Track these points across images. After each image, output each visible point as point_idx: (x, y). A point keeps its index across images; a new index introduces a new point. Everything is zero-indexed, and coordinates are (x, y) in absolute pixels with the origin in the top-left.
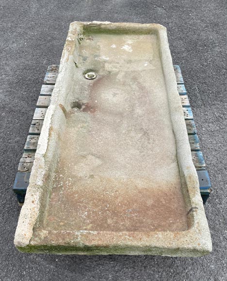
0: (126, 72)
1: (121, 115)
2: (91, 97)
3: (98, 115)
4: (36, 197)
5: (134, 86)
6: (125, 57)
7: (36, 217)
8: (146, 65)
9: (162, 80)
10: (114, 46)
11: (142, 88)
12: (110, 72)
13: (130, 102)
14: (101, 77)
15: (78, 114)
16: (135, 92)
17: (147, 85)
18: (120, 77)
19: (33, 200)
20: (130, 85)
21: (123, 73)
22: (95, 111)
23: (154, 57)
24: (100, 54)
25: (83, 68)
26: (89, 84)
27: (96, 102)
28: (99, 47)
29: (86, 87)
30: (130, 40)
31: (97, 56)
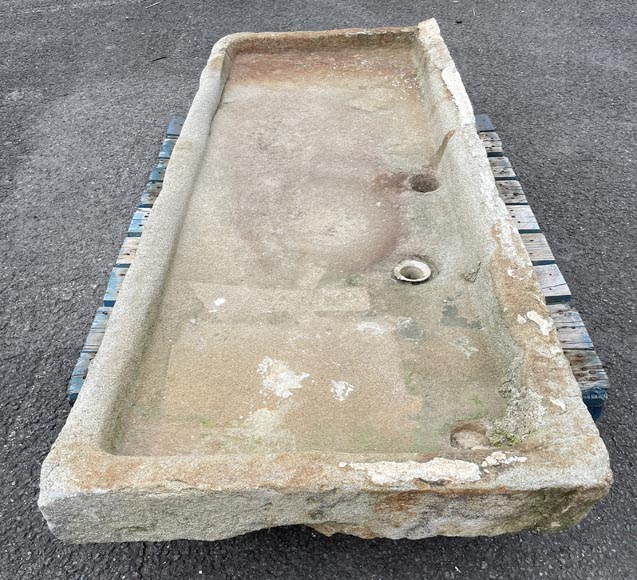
0: (293, 285)
1: (315, 178)
2: (393, 209)
3: (368, 175)
5: (273, 247)
6: (294, 335)
8: (220, 301)
9: (187, 239)
10: (341, 389)
11: (249, 236)
12: (350, 283)
13: (289, 209)
14: (377, 266)
15: (415, 166)
16: (271, 230)
17: (235, 239)
18: (316, 273)
20: (286, 250)
21: (303, 283)
24: (397, 344)
25: (444, 279)
26: (407, 239)
27: (379, 204)
28: (407, 383)
29: (416, 229)
30: (260, 433)
31: (408, 333)
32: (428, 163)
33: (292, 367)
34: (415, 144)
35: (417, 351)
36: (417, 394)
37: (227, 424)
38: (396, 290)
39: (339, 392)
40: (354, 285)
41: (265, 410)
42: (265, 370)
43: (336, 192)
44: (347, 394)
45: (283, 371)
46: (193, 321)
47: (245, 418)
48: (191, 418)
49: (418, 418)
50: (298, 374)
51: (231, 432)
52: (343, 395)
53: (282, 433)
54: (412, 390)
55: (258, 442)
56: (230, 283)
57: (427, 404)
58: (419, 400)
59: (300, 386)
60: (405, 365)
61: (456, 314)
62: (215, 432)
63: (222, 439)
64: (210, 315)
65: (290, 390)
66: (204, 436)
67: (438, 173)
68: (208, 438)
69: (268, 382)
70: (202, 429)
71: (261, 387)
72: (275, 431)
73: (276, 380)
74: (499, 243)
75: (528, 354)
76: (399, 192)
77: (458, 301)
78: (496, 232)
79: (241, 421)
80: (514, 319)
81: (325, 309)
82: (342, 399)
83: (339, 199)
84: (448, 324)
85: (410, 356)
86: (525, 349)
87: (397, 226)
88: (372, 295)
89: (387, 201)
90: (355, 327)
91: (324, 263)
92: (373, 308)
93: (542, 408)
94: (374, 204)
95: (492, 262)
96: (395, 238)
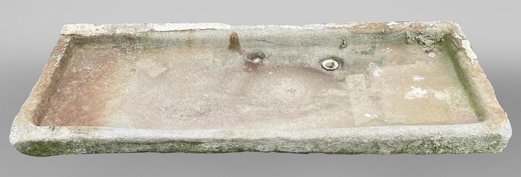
2: (277, 68)
3: (242, 75)
4: (102, 31)
5: (311, 106)
6: (387, 92)
7: (83, 34)
8: (368, 115)
11: (304, 114)
12: (343, 80)
13: (272, 104)
15: (239, 58)
18: (334, 92)
19: (99, 29)
20: (314, 103)
21: (342, 94)
22: (246, 70)
24: (387, 66)
25: (342, 54)
26: (306, 64)
27: (270, 73)
28: (410, 64)
29: (299, 61)
30: (448, 96)
31: (380, 63)
32: (237, 53)
33: (409, 91)
34: (215, 56)
35: (391, 62)
37: (446, 104)
39: (419, 79)
40: (345, 79)
41: (435, 96)
42: (412, 97)
43: (256, 87)
45: (412, 93)
46: (386, 121)
47: (441, 100)
48: (447, 114)
49: (427, 62)
50: (412, 89)
51: (449, 103)
52: (420, 78)
54: (413, 63)
55: (452, 96)
56: (351, 114)
57: (419, 60)
59: (420, 88)
60: (399, 63)
61: (367, 51)
62: (451, 107)
63: (454, 104)
64: (379, 117)
65: (422, 90)
66: (454, 109)
69: (419, 96)
70: (451, 110)
71: (423, 98)
72: (445, 92)
73: (418, 94)
74: (342, 28)
75: (408, 28)
76: (263, 65)
77: (358, 50)
78: (334, 28)
79: (443, 101)
80: (390, 29)
81: (365, 86)
82: (423, 78)
83: (263, 87)
84: (374, 54)
85: (394, 63)
86: (406, 29)
87: (294, 67)
88: (352, 74)
89: (270, 70)
90: (378, 77)
91: (324, 90)
92: (363, 73)
93: (434, 28)
94: (270, 75)
95: (352, 32)
96: (304, 68)
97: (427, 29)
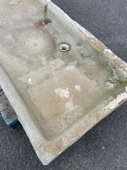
0: (42, 66)
2: (46, 32)
3: (32, 24)
5: (27, 56)
6: (56, 80)
8: (30, 80)
11: (18, 56)
12: (54, 58)
13: (20, 43)
15: (41, 17)
16: (22, 52)
18: (44, 59)
20: (31, 56)
21: (43, 63)
22: (35, 24)
23: (28, 94)
24: (79, 70)
25: (74, 47)
26: (56, 39)
27: (41, 32)
28: (89, 78)
29: (56, 36)
30: (71, 110)
31: (78, 65)
32: (44, 15)
33: (63, 88)
34: (36, 10)
35: (84, 69)
36: (93, 80)
37: (63, 112)
38: (66, 55)
39: (78, 88)
40: (56, 58)
41: (67, 103)
42: (58, 93)
43: (28, 32)
44: (80, 88)
45: (62, 91)
46: (29, 90)
47: (65, 108)
48: (53, 116)
49: (98, 85)
50: (66, 89)
51: (65, 113)
53: (76, 107)
54: (91, 79)
55: (73, 112)
56: (27, 73)
57: (96, 81)
58: (94, 81)
59: (69, 92)
60: (85, 74)
61: (84, 55)
62: (62, 115)
63: (65, 116)
64: (31, 85)
65: (68, 94)
66: (60, 118)
67: (49, 17)
68: (62, 118)
69: (61, 95)
70: (59, 117)
71: (61, 98)
72: (74, 107)
73: (63, 94)
74: (84, 34)
75: (112, 60)
76: (44, 26)
77: (82, 51)
78: (81, 31)
79: (65, 109)
80: (103, 53)
81: (55, 68)
82: (80, 90)
83: (30, 34)
84: (85, 59)
85: (84, 71)
86: (110, 59)
87: (51, 37)
88: (62, 59)
89: (43, 30)
90: (66, 70)
91: (43, 55)
92: (65, 63)
93: (124, 72)
94: (40, 32)
95: (86, 40)
96: (53, 40)
97: (120, 70)
